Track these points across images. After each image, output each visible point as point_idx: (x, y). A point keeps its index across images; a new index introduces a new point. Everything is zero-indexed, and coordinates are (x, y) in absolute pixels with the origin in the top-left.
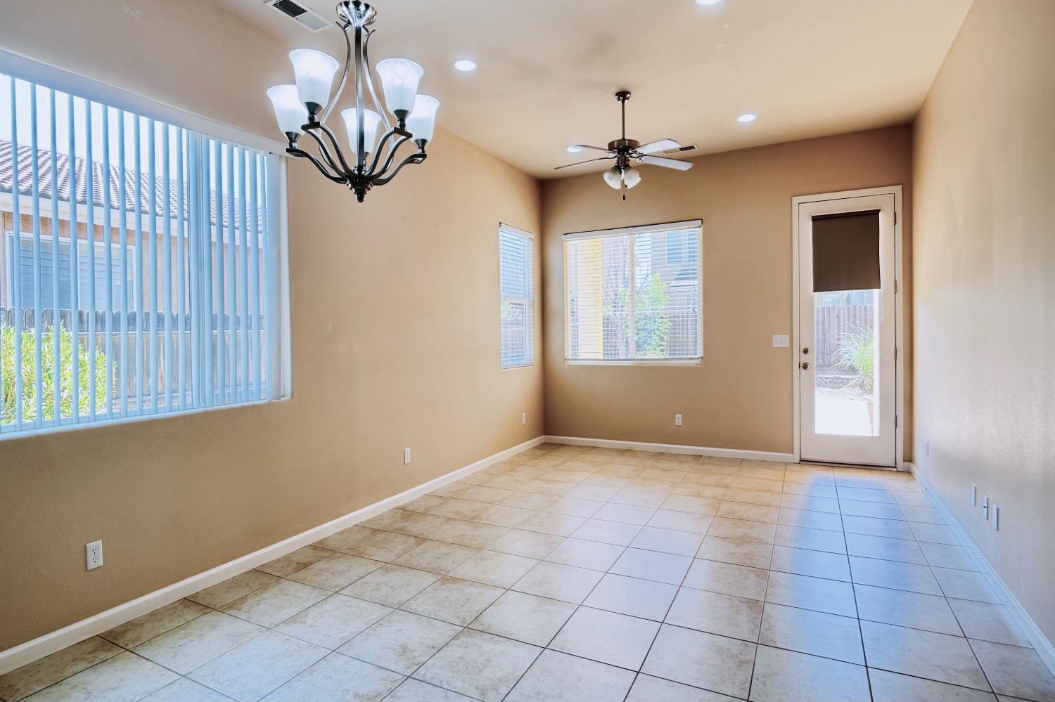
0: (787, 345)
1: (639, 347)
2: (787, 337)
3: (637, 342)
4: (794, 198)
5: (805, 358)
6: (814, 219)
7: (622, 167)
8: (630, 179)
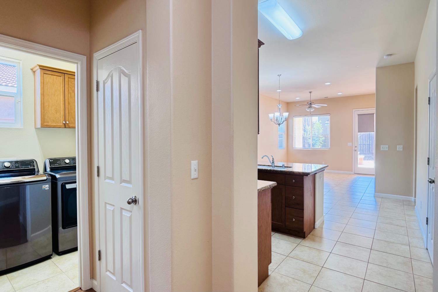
0: (351, 145)
1: (313, 145)
2: (351, 143)
3: (313, 144)
5: (356, 149)
6: (358, 115)
7: (310, 107)
8: (312, 110)
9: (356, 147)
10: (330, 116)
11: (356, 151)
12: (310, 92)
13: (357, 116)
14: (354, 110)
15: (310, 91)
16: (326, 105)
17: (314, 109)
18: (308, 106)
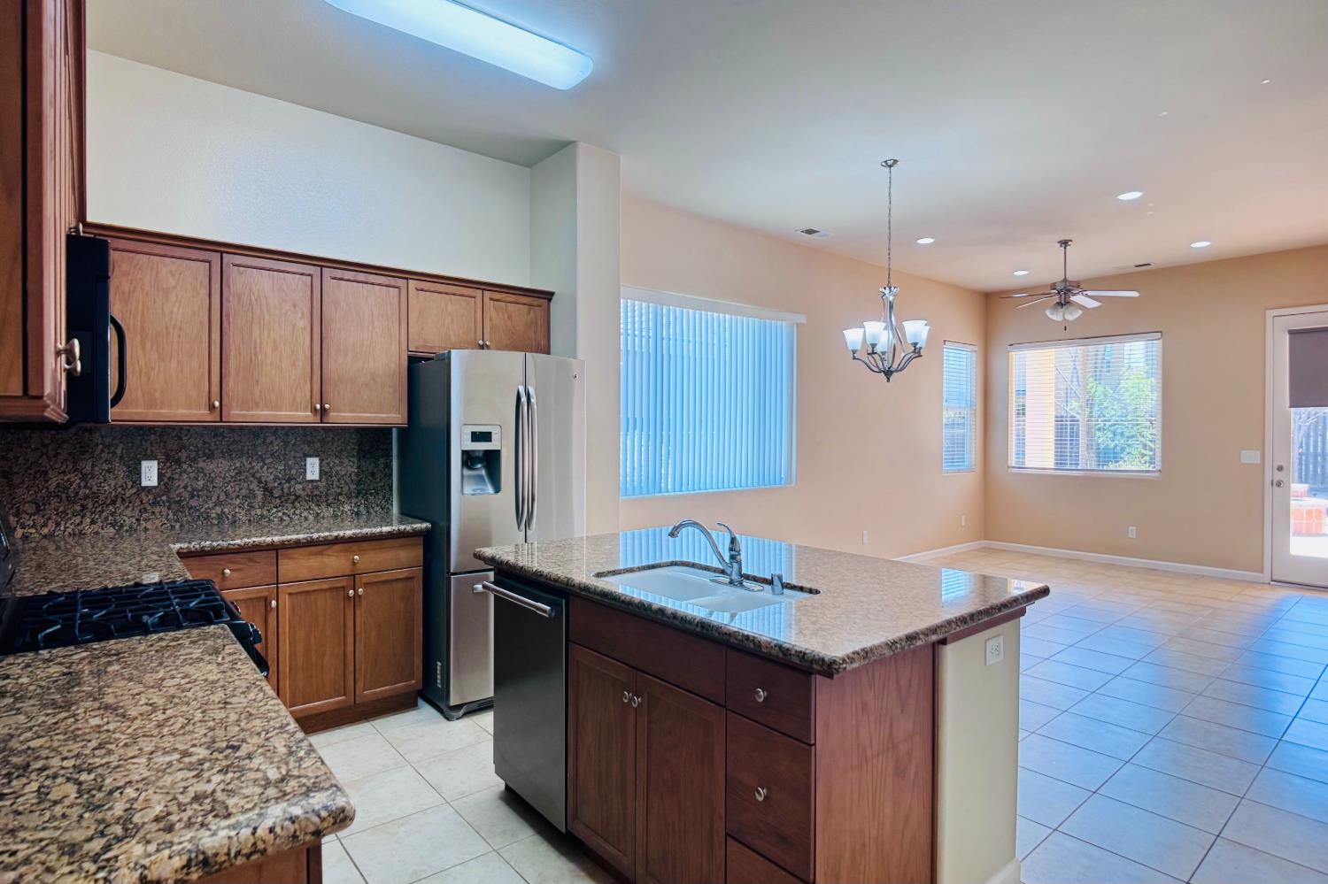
0: (1258, 461)
2: (1259, 453)
4: (1268, 311)
5: (1279, 476)
6: (1292, 333)
7: (1064, 304)
8: (1072, 315)
9: (1280, 469)
10: (1161, 341)
11: (1279, 484)
12: (1065, 243)
13: (1287, 337)
14: (1270, 313)
15: (1063, 238)
16: (1135, 294)
17: (1081, 312)
18: (1056, 299)
